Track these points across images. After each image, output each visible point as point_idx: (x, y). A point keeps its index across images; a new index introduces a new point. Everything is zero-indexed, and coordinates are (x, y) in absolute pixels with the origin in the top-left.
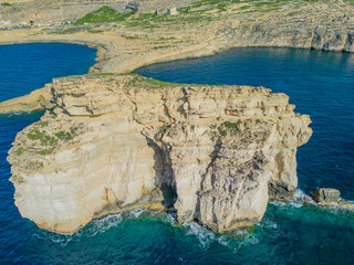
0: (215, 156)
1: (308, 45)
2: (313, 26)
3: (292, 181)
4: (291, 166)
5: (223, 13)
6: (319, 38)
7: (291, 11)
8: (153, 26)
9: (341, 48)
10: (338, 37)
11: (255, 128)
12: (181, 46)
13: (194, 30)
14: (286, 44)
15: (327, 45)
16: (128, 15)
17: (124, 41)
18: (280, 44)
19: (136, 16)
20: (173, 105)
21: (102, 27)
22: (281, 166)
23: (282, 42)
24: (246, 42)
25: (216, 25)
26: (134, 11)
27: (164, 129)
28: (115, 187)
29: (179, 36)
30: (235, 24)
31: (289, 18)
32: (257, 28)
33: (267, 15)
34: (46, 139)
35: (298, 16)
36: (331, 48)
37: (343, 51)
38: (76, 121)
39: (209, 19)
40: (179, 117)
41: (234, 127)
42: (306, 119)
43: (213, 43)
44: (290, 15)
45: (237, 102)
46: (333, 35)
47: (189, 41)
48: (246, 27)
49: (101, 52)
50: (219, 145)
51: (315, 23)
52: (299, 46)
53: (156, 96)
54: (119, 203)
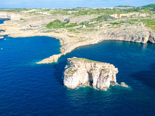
0: (100, 75)
1: (130, 40)
2: (131, 34)
3: (115, 81)
4: (115, 77)
5: (101, 27)
6: (133, 38)
7: (124, 28)
8: (77, 32)
9: (140, 42)
10: (139, 38)
11: (107, 70)
12: (87, 40)
13: (92, 34)
14: (122, 39)
15: (136, 40)
16: (66, 23)
17: (69, 38)
18: (120, 39)
19: (69, 24)
20: (93, 66)
21: (59, 31)
22: (113, 77)
23: (121, 39)
24: (109, 38)
25: (99, 32)
26: (68, 22)
27: (91, 70)
28: (81, 81)
29: (87, 37)
30: (105, 32)
31: (123, 31)
32: (113, 34)
33: (116, 29)
34: (72, 71)
35: (126, 30)
36: (137, 42)
37: (141, 43)
38: (76, 68)
39: (97, 30)
40: (94, 68)
41: (104, 70)
42: (117, 69)
43: (98, 39)
44: (124, 29)
45: (104, 65)
46: (138, 37)
47: (90, 39)
48: (109, 33)
49: (61, 41)
50: (101, 73)
51: (132, 33)
52: (126, 40)
53: (90, 64)
54: (81, 84)
